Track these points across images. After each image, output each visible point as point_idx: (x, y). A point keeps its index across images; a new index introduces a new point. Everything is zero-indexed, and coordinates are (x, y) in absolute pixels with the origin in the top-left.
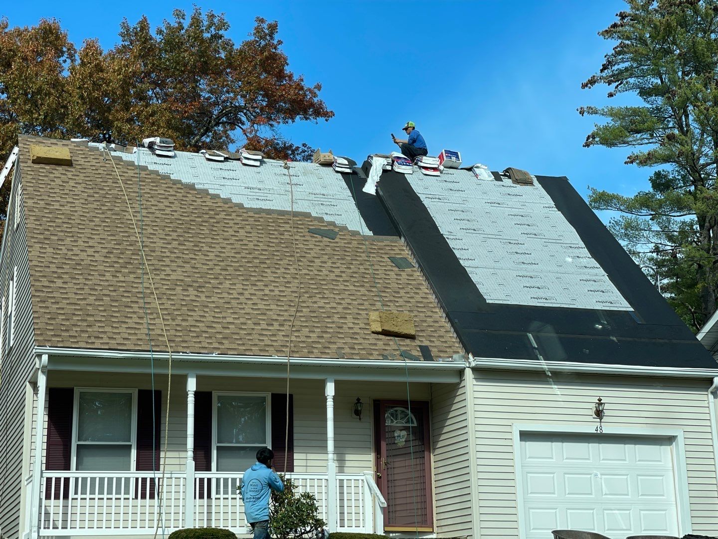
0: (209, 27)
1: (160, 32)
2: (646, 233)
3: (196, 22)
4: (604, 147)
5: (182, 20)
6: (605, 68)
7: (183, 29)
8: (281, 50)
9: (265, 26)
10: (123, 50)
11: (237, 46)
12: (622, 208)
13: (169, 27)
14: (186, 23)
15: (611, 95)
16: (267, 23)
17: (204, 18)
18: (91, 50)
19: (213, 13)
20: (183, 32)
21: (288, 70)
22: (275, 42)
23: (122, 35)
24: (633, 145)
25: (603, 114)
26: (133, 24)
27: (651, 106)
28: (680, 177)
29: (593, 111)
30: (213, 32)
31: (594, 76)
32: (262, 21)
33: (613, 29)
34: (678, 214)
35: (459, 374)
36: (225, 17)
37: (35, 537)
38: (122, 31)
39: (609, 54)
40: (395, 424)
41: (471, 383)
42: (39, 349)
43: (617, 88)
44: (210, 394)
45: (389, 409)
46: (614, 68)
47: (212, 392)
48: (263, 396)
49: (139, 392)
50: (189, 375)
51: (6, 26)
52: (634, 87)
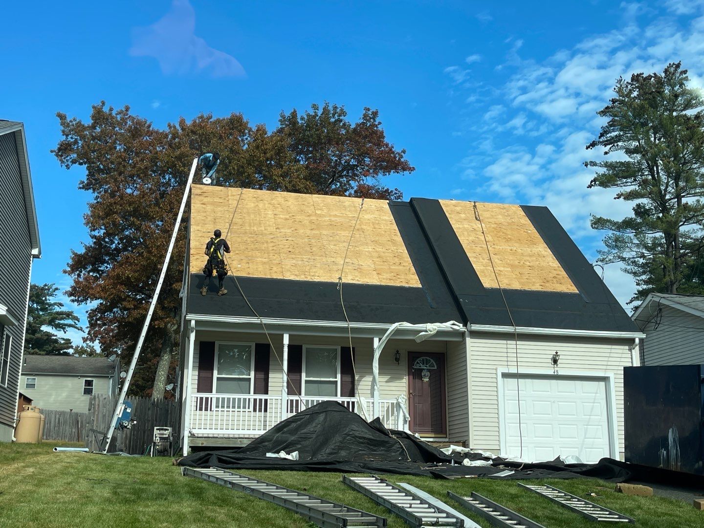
0: (334, 115)
1: (302, 119)
2: (629, 245)
3: (326, 111)
4: (601, 188)
5: (317, 111)
6: (602, 135)
7: (318, 116)
8: (380, 128)
9: (370, 113)
10: (280, 131)
11: (353, 126)
12: (613, 228)
13: (308, 115)
14: (320, 113)
15: (606, 153)
16: (371, 111)
17: (331, 108)
18: (261, 131)
19: (337, 105)
20: (317, 118)
21: (386, 140)
22: (377, 123)
23: (280, 121)
24: (621, 186)
25: (600, 166)
26: (287, 114)
27: (633, 161)
28: (653, 208)
29: (593, 164)
30: (337, 118)
31: (594, 141)
32: (369, 110)
33: (606, 110)
34: (651, 232)
35: (463, 334)
36: (344, 108)
37: (186, 434)
38: (281, 118)
39: (604, 126)
40: (422, 367)
41: (469, 341)
42: (189, 317)
43: (610, 149)
44: (301, 347)
45: (418, 358)
46: (608, 136)
47: (302, 346)
48: (335, 348)
49: (256, 345)
50: (285, 335)
51: (211, 118)
52: (622, 148)
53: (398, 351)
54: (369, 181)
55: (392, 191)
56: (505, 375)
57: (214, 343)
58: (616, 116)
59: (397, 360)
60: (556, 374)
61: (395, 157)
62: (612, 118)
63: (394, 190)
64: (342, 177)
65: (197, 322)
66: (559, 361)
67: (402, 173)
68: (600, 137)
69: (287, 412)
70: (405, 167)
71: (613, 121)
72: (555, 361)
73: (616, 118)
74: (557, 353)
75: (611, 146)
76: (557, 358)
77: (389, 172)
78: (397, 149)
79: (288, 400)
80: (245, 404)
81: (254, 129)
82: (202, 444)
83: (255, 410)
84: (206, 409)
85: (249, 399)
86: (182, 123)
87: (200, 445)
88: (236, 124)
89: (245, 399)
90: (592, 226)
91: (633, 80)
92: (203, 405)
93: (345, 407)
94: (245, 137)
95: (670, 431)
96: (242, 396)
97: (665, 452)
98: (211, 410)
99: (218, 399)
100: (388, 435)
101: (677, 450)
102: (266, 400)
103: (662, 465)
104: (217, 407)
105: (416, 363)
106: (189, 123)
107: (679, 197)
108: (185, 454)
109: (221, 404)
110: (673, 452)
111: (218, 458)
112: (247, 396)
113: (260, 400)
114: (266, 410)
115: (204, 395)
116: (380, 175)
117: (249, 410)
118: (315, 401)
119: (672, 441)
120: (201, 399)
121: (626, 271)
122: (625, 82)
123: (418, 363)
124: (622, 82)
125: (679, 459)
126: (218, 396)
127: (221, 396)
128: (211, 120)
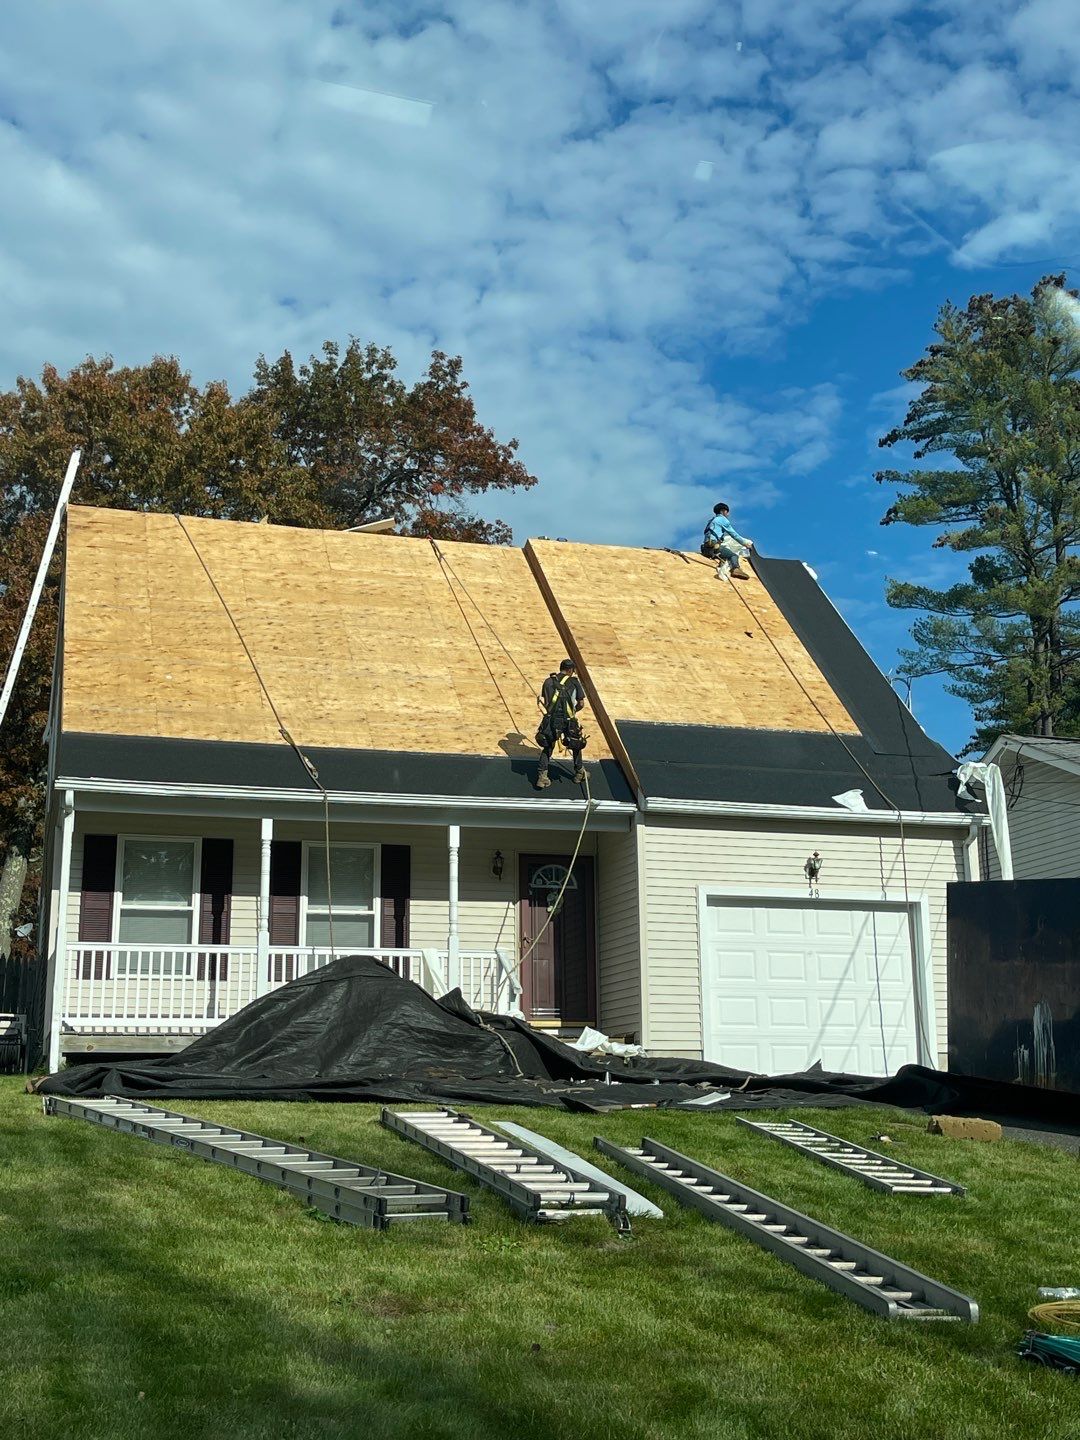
0: (369, 365)
1: (304, 372)
2: (962, 639)
3: (352, 357)
4: (908, 525)
5: (334, 356)
6: (910, 418)
7: (336, 366)
8: (465, 394)
9: (445, 363)
10: (258, 397)
11: (410, 390)
12: (931, 605)
13: (317, 365)
14: (340, 360)
15: (918, 455)
16: (447, 359)
17: (363, 351)
18: (217, 395)
19: (375, 346)
20: (336, 371)
21: (477, 420)
22: (458, 385)
23: (257, 376)
24: (947, 522)
25: (906, 481)
26: (272, 361)
27: (972, 471)
28: (1008, 565)
29: (894, 477)
30: (376, 372)
31: (895, 431)
32: (442, 356)
33: (919, 368)
34: (1005, 614)
35: (629, 820)
36: (391, 351)
37: (56, 1027)
38: (258, 370)
39: (916, 400)
40: (548, 886)
41: (641, 829)
42: (59, 784)
43: (927, 445)
44: (297, 846)
45: (540, 866)
46: (923, 419)
47: (300, 843)
48: (371, 847)
49: (206, 842)
50: (264, 820)
51: (111, 366)
52: (948, 445)
53: (498, 854)
54: (443, 504)
55: (490, 526)
56: (715, 901)
57: (113, 840)
58: (937, 380)
59: (498, 871)
60: (813, 897)
61: (496, 456)
62: (928, 385)
63: (494, 523)
64: (386, 494)
65: (77, 794)
66: (821, 872)
67: (511, 489)
68: (906, 423)
69: (269, 980)
70: (518, 478)
71: (931, 390)
72: (812, 872)
73: (939, 385)
74: (816, 855)
75: (927, 440)
76: (817, 865)
77: (485, 486)
78: (501, 439)
79: (270, 956)
80: (181, 964)
81: (203, 391)
82: (89, 1047)
83: (200, 977)
84: (98, 976)
85: (189, 955)
86: (50, 375)
87: (86, 1051)
88: (164, 381)
89: (180, 955)
90: (889, 601)
91: (971, 308)
92: (92, 968)
93: (388, 968)
94: (182, 409)
95: (1037, 1010)
96: (174, 949)
97: (1026, 1052)
98: (108, 978)
99: (123, 955)
100: (477, 1025)
101: (1049, 1048)
102: (225, 957)
103: (1019, 1079)
104: (122, 970)
105: (535, 876)
106: (64, 375)
107: (1059, 544)
108: (54, 1069)
109: (130, 964)
110: (1042, 1053)
111: (122, 1076)
112: (185, 949)
113: (213, 957)
114: (224, 977)
115: (94, 947)
116: (466, 492)
117: (188, 977)
118: (327, 958)
119: (1041, 1029)
120: (88, 954)
121: (955, 691)
122: (957, 313)
123: (539, 877)
124: (950, 312)
125: (1053, 1066)
126: (123, 949)
127: (129, 948)
128: (110, 372)
